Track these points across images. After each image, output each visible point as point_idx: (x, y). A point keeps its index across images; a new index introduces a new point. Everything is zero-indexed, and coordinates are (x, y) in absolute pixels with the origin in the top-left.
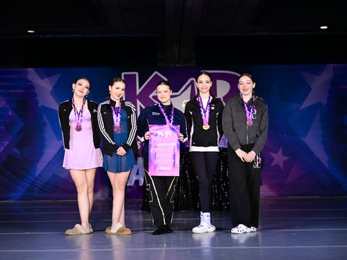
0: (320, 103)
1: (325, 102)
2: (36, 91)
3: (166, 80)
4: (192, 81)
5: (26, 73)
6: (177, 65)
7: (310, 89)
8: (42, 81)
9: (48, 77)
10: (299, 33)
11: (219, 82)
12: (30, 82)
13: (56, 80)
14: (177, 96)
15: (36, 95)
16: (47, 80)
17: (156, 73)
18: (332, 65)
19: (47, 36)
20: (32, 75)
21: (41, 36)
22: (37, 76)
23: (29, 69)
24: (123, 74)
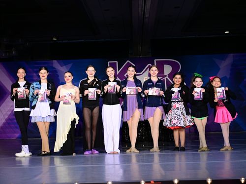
0: (226, 77)
1: (228, 77)
2: (58, 74)
3: (134, 65)
5: (52, 63)
6: (141, 57)
7: (219, 69)
8: (62, 68)
9: (65, 65)
10: (212, 36)
11: (165, 66)
12: (55, 68)
13: (70, 67)
14: (140, 75)
15: (58, 76)
16: (64, 67)
17: (128, 61)
18: (232, 54)
19: (64, 41)
20: (56, 64)
21: (61, 42)
22: (59, 65)
23: (54, 61)
24: (109, 62)
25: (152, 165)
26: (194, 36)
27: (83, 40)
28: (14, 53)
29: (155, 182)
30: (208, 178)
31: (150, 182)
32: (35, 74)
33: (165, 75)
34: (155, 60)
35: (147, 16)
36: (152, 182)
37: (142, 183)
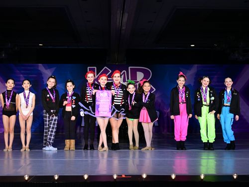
0: (190, 84)
1: (192, 84)
2: (43, 76)
3: (111, 71)
4: (124, 72)
5: (38, 66)
6: (117, 64)
8: (46, 71)
10: (180, 48)
11: (138, 73)
12: (40, 71)
13: (54, 70)
15: (42, 78)
16: (49, 70)
17: (105, 67)
18: (196, 65)
19: (49, 47)
20: (41, 67)
21: (46, 47)
22: (44, 68)
23: (39, 64)
24: (88, 68)
25: (128, 160)
26: (164, 48)
27: (66, 47)
28: (3, 55)
29: (125, 176)
30: (172, 173)
31: (121, 176)
32: (21, 75)
33: (138, 80)
34: (129, 68)
35: (124, 28)
36: (124, 176)
37: (115, 177)
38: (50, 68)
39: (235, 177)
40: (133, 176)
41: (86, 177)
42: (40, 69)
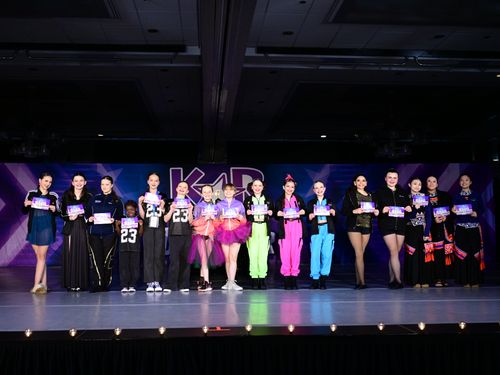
5: (96, 167)
8: (108, 173)
12: (98, 174)
16: (112, 172)
18: (328, 165)
21: (109, 139)
22: (105, 170)
23: (98, 164)
29: (222, 328)
31: (216, 328)
35: (222, 111)
36: (219, 329)
37: (205, 330)
38: (114, 169)
39: (381, 328)
40: (233, 328)
41: (162, 331)
42: (98, 170)
